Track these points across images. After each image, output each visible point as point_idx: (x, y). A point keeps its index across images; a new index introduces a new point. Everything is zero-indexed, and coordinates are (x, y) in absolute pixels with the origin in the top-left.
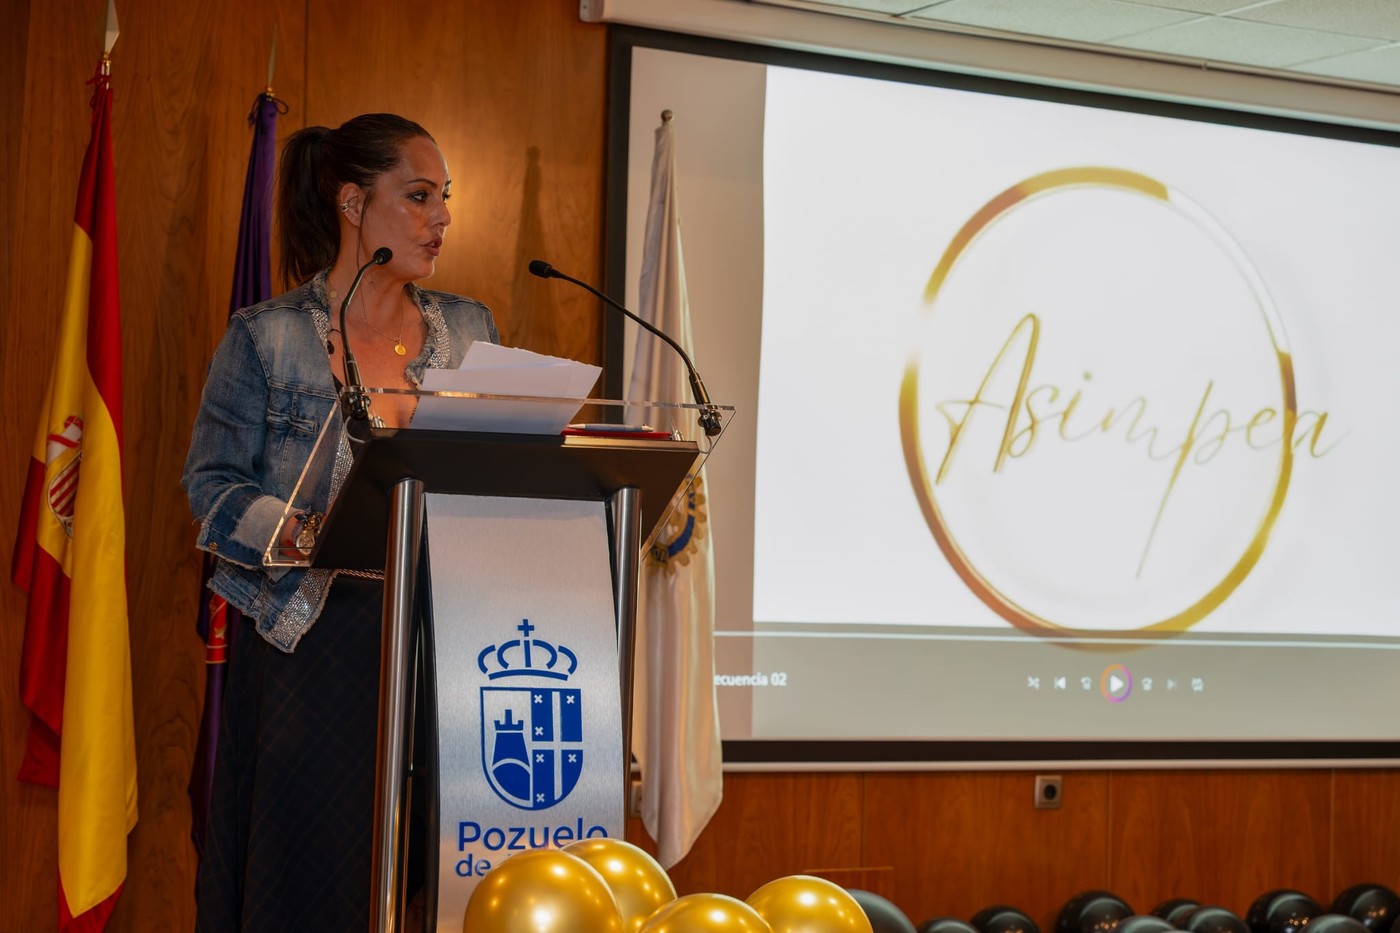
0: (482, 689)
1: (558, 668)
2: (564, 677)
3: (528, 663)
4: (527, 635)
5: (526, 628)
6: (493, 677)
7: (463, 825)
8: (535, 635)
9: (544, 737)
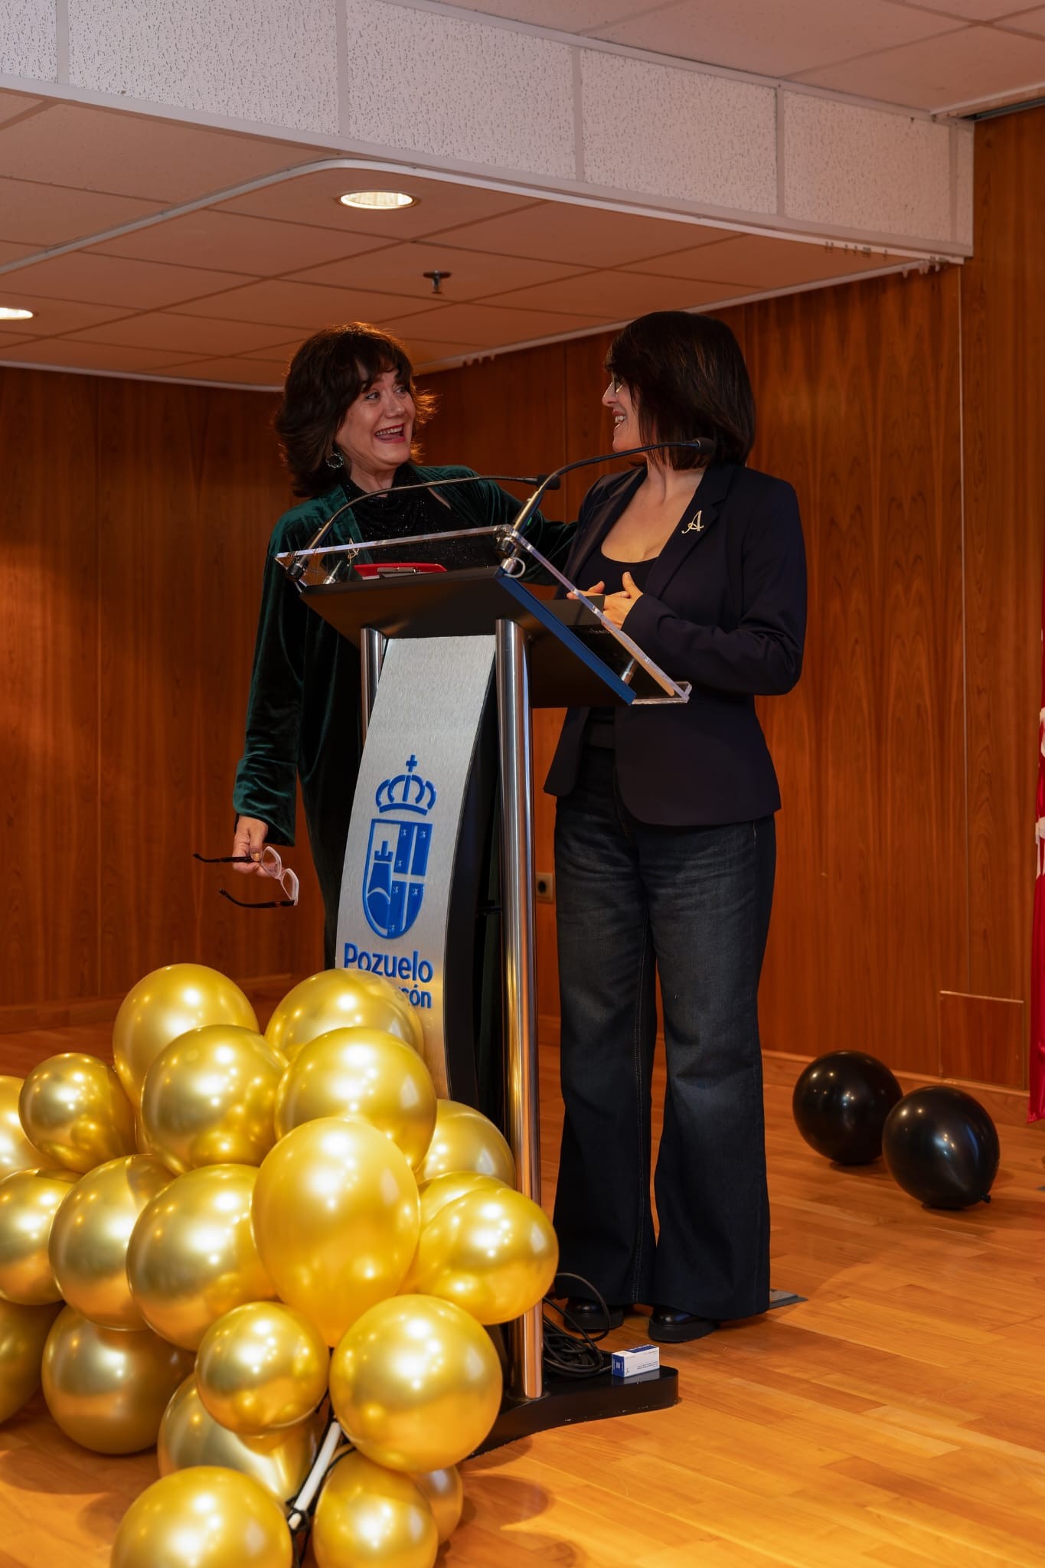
0: (374, 821)
1: (423, 804)
2: (423, 812)
3: (405, 798)
4: (410, 770)
5: (411, 763)
6: (383, 809)
7: (348, 946)
8: (416, 771)
9: (401, 870)
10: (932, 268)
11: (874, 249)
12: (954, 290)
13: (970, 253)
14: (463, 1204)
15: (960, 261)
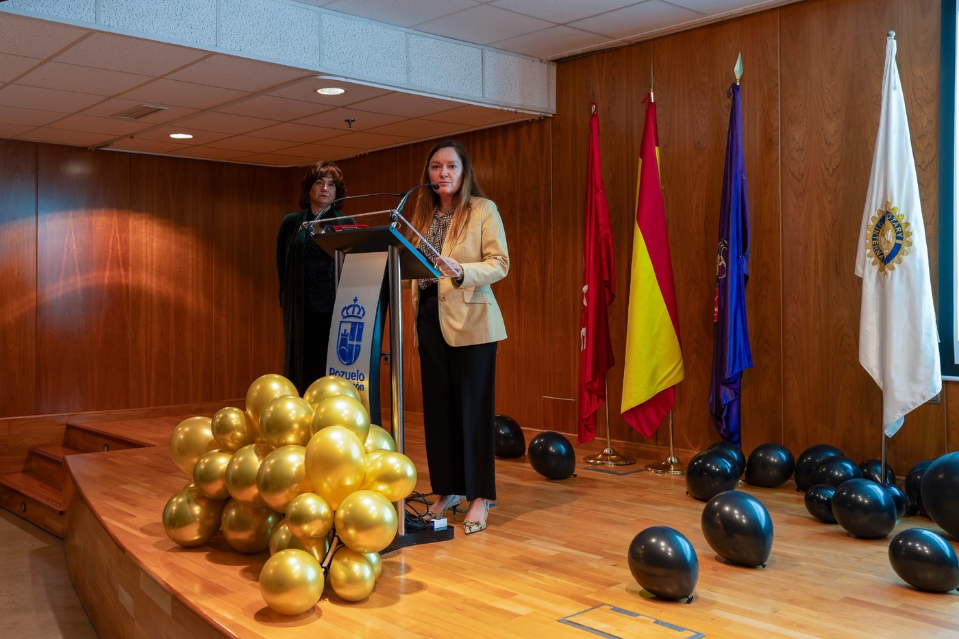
0: (341, 322)
1: (360, 315)
2: (361, 318)
3: (353, 312)
4: (355, 302)
5: (355, 300)
6: (344, 317)
7: (331, 369)
8: (357, 303)
9: (352, 340)
10: (540, 118)
11: (519, 111)
12: (549, 127)
13: (555, 113)
14: (381, 459)
15: (551, 116)
